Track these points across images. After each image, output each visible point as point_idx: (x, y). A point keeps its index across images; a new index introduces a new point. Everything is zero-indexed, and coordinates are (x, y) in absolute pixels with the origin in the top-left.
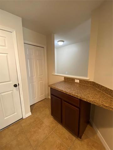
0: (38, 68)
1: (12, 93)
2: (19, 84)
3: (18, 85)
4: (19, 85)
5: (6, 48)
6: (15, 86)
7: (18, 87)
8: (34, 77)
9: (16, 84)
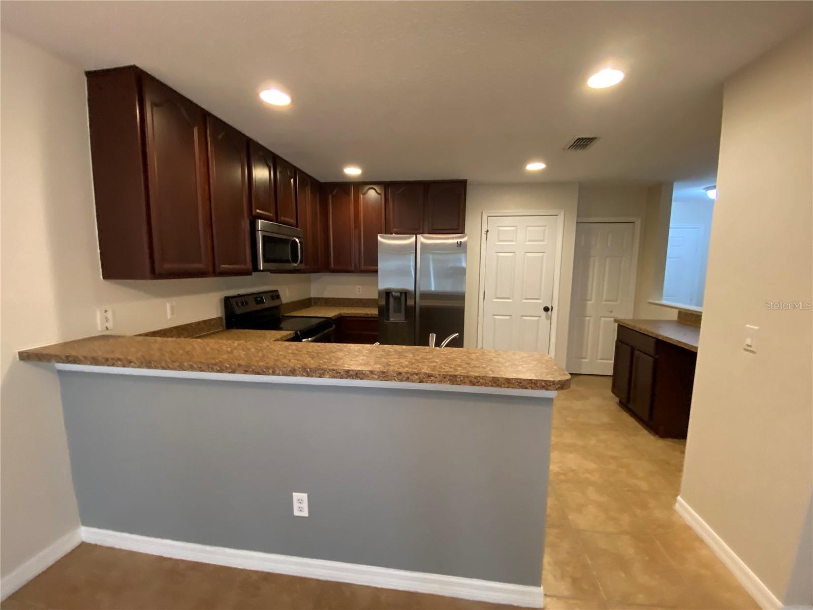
0: (606, 278)
1: (538, 320)
2: (552, 307)
3: (550, 308)
4: (552, 310)
5: (545, 243)
6: (546, 309)
7: (549, 312)
8: (589, 302)
9: (547, 307)
